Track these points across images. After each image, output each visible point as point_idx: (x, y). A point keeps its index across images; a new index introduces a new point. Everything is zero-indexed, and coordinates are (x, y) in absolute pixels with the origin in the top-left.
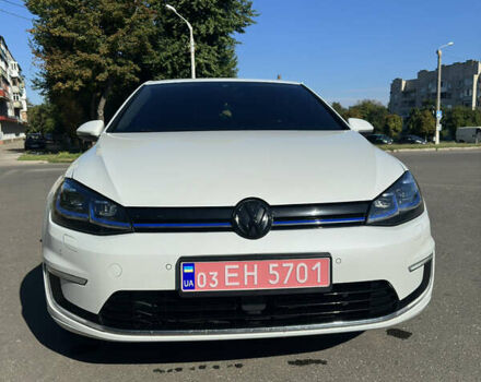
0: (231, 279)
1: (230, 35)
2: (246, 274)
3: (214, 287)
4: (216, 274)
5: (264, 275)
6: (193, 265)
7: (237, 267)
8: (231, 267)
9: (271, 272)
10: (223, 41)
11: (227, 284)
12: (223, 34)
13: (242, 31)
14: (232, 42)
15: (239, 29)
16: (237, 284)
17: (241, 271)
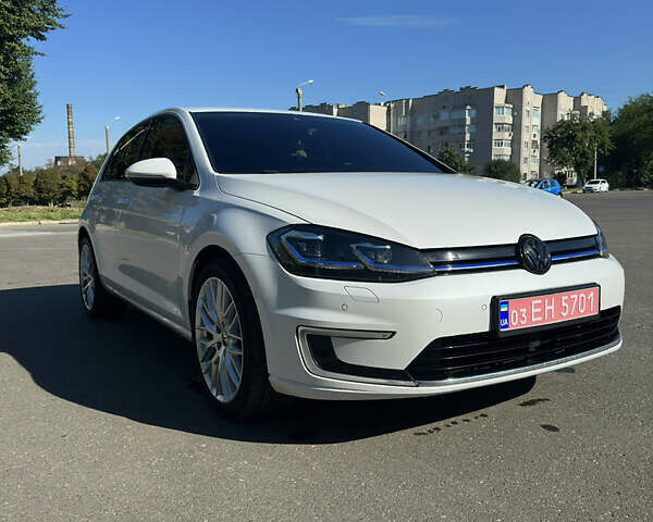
0: (537, 315)
1: (24, 41)
2: (547, 308)
3: (524, 324)
4: (525, 310)
5: (559, 308)
6: (507, 303)
7: (540, 301)
8: (537, 302)
9: (564, 304)
10: (14, 49)
11: (534, 320)
12: (11, 38)
13: (41, 38)
14: (28, 52)
15: (38, 33)
16: (540, 319)
17: (542, 306)
